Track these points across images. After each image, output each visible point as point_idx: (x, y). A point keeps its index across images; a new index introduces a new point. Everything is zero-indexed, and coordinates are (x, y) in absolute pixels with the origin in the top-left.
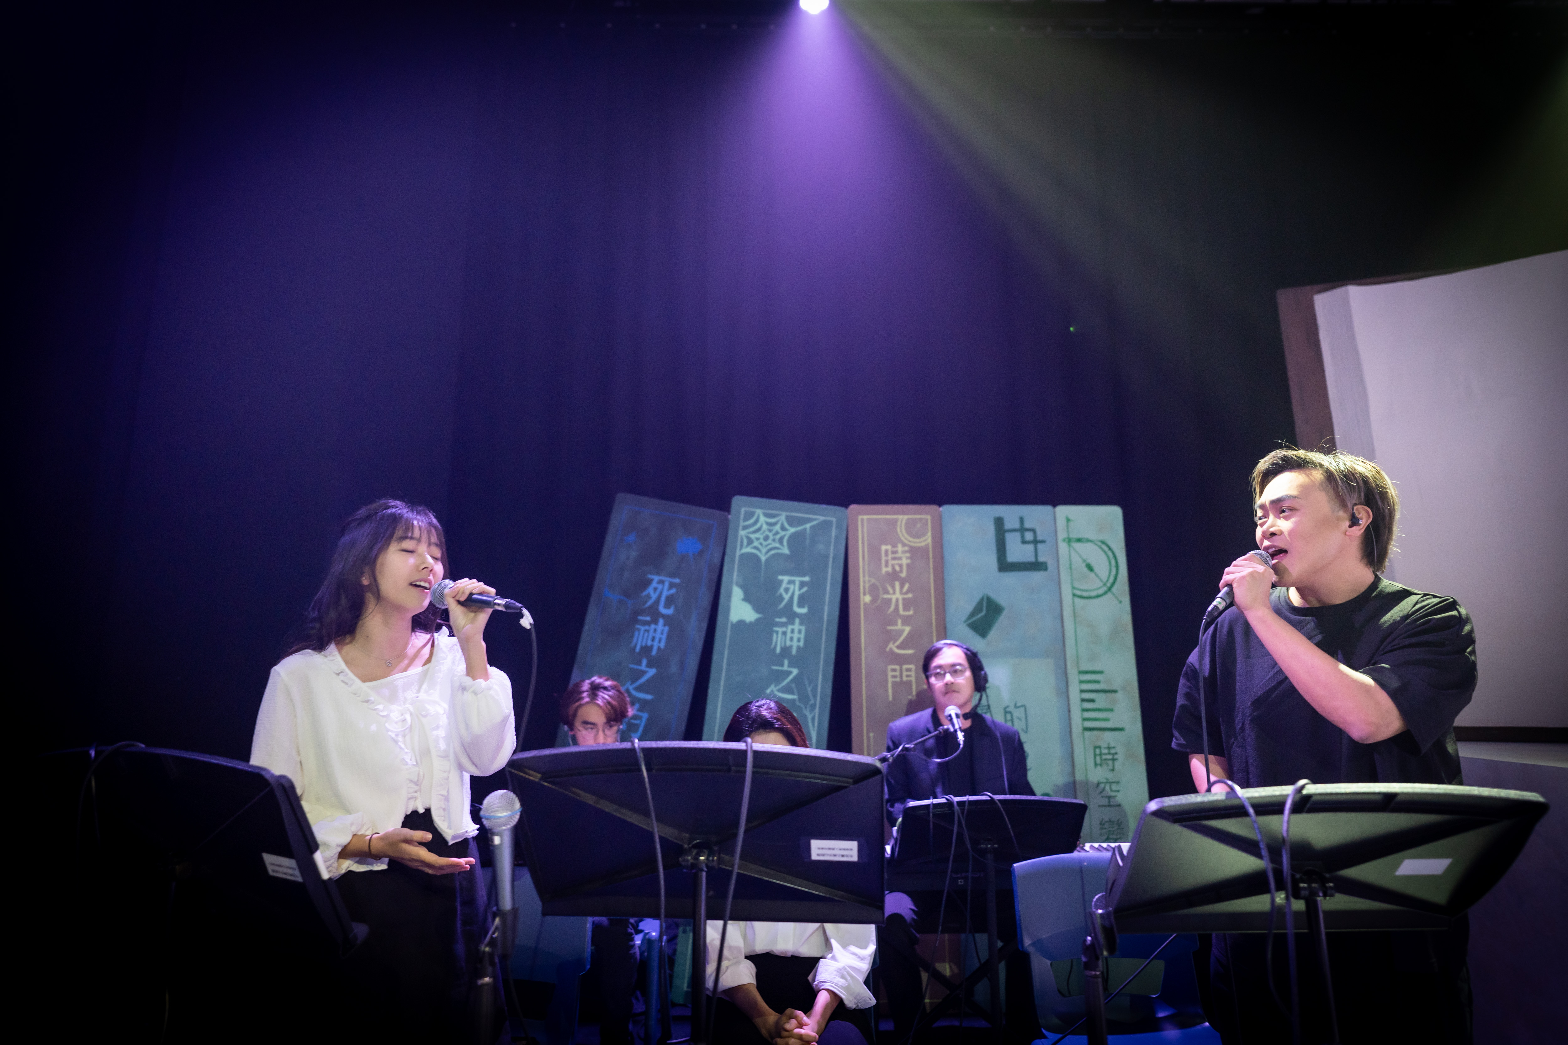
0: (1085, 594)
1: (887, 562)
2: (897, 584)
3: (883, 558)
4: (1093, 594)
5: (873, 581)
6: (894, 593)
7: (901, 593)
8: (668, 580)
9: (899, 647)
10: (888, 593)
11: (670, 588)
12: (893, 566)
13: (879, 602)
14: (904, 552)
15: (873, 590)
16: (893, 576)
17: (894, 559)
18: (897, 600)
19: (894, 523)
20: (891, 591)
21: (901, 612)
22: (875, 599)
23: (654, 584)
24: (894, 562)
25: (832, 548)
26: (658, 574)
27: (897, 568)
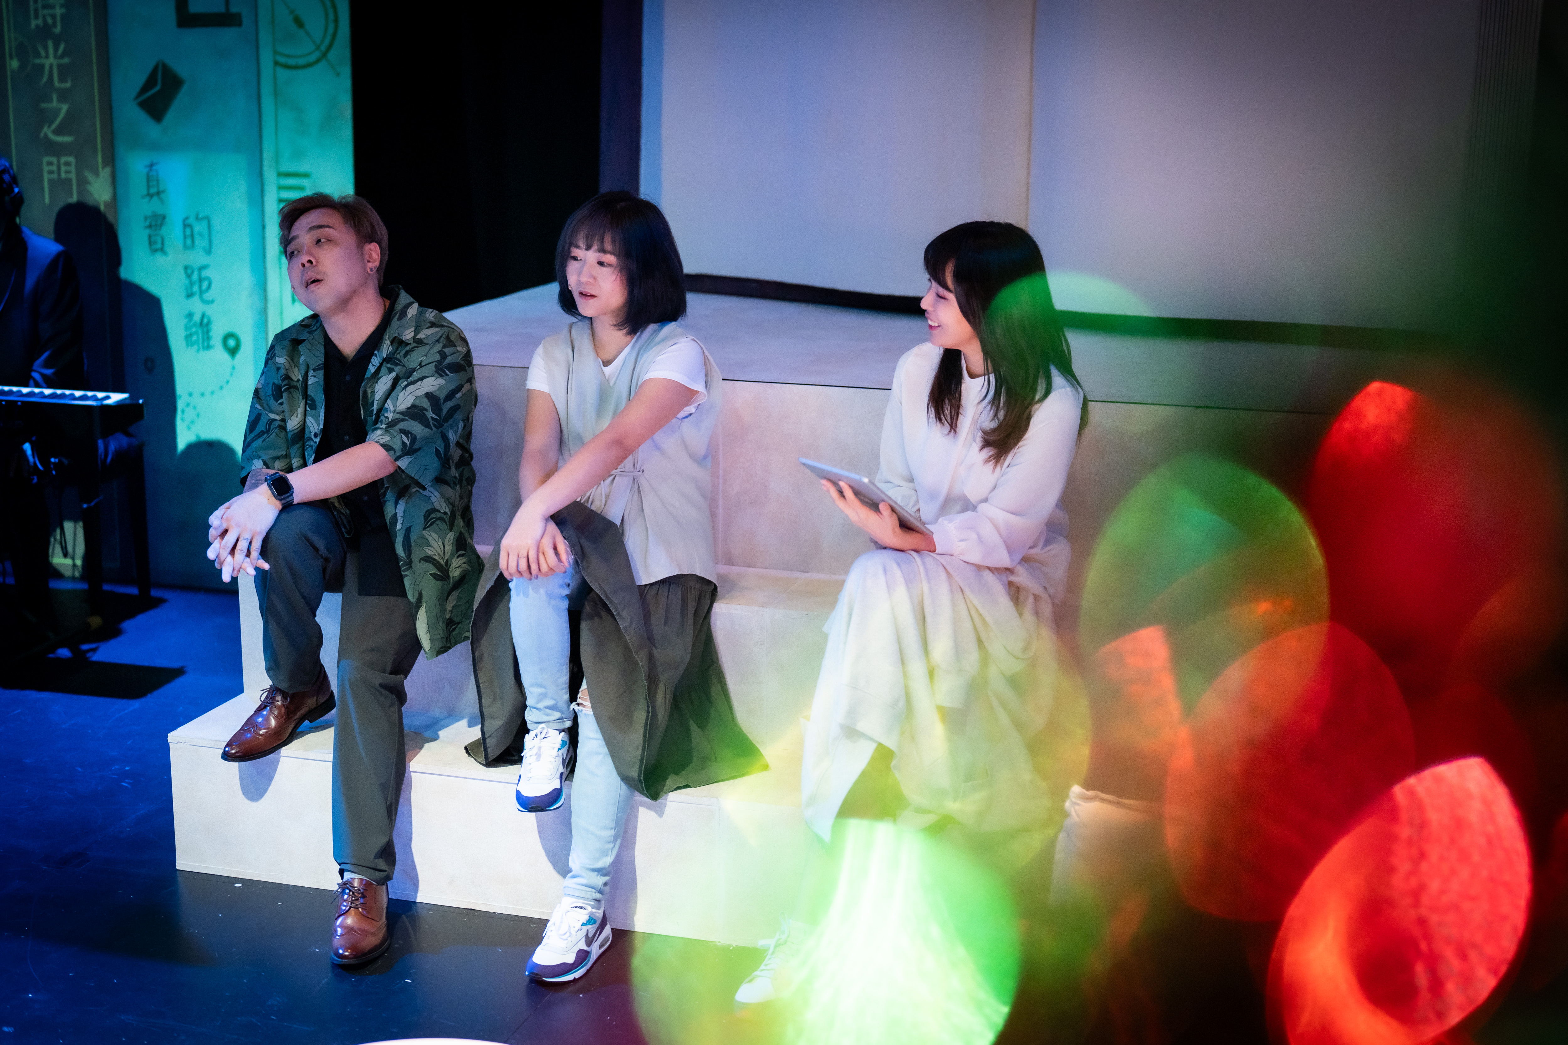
0: (291, 62)
1: (36, 11)
2: (50, 44)
4: (302, 61)
5: (21, 38)
6: (47, 57)
7: (55, 57)
9: (56, 132)
12: (44, 19)
13: (28, 69)
15: (21, 52)
16: (45, 32)
18: (51, 66)
20: (43, 52)
21: (57, 83)
22: (24, 64)
24: (46, 12)
27: (50, 21)
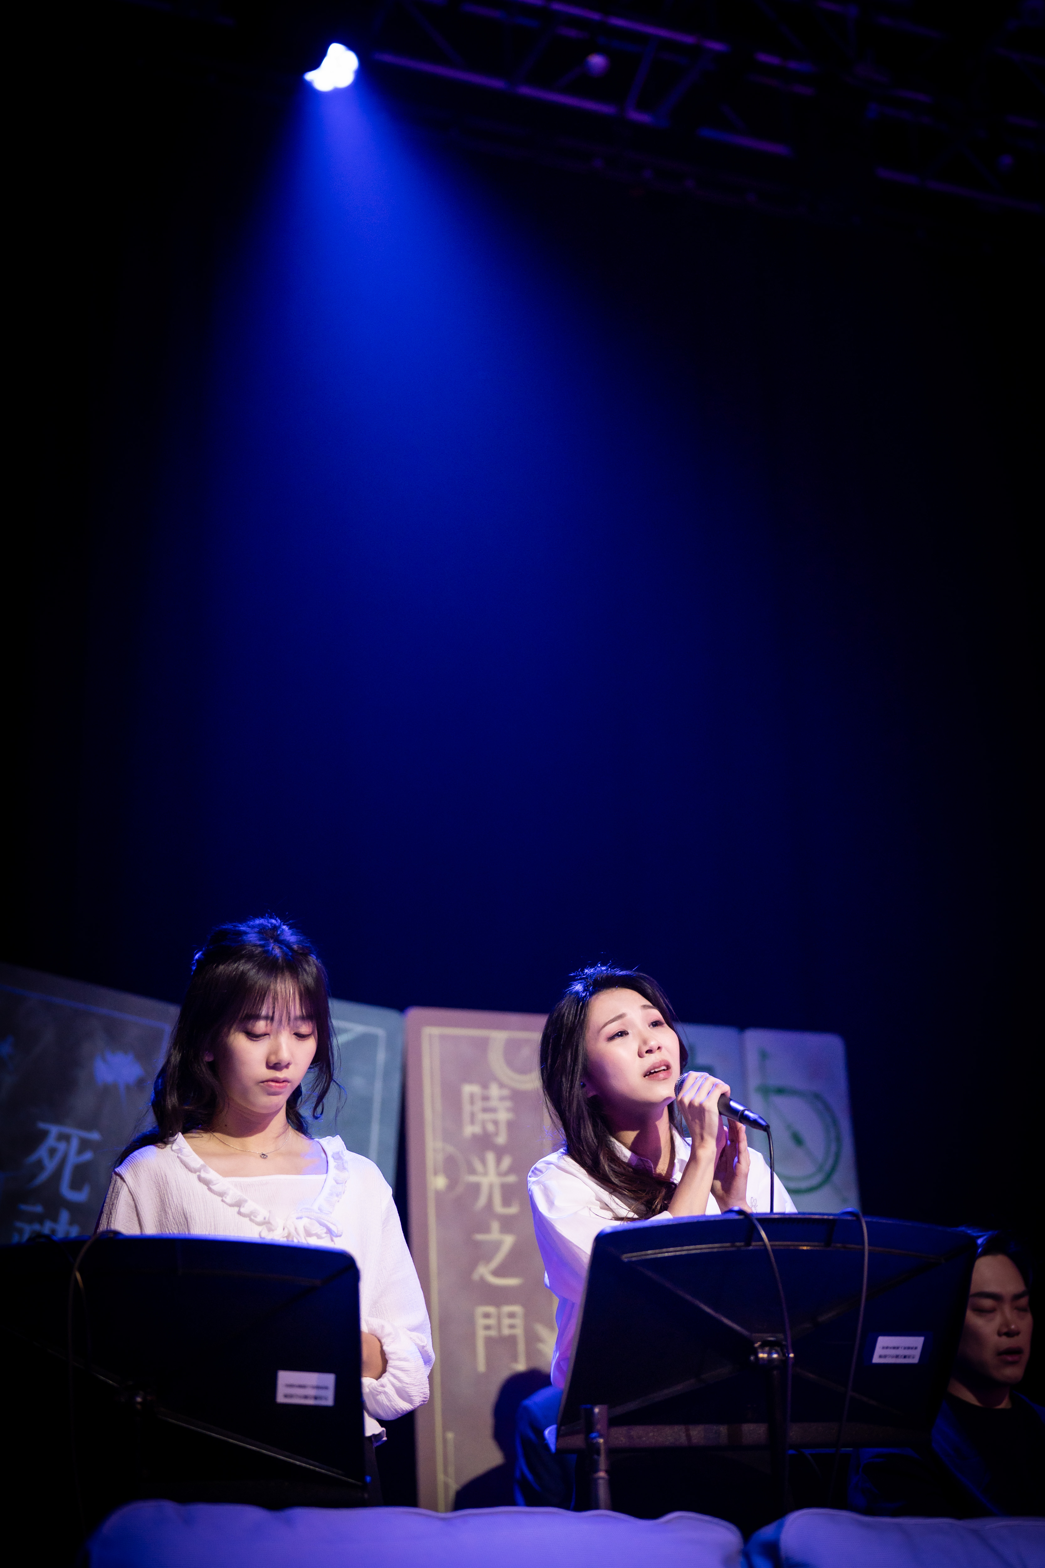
1: (473, 1115)
2: (491, 1157)
3: (467, 1108)
4: (804, 1184)
5: (450, 1149)
6: (485, 1174)
7: (500, 1174)
8: (77, 1134)
9: (497, 1273)
10: (472, 1171)
11: (80, 1151)
12: (483, 1124)
13: (460, 1189)
14: (502, 1099)
15: (451, 1167)
16: (484, 1142)
17: (485, 1110)
18: (491, 1186)
19: (483, 1045)
20: (479, 1167)
21: (499, 1208)
22: (453, 1182)
23: (51, 1141)
24: (488, 1116)
25: (378, 1085)
26: (57, 1120)
27: (491, 1128)
